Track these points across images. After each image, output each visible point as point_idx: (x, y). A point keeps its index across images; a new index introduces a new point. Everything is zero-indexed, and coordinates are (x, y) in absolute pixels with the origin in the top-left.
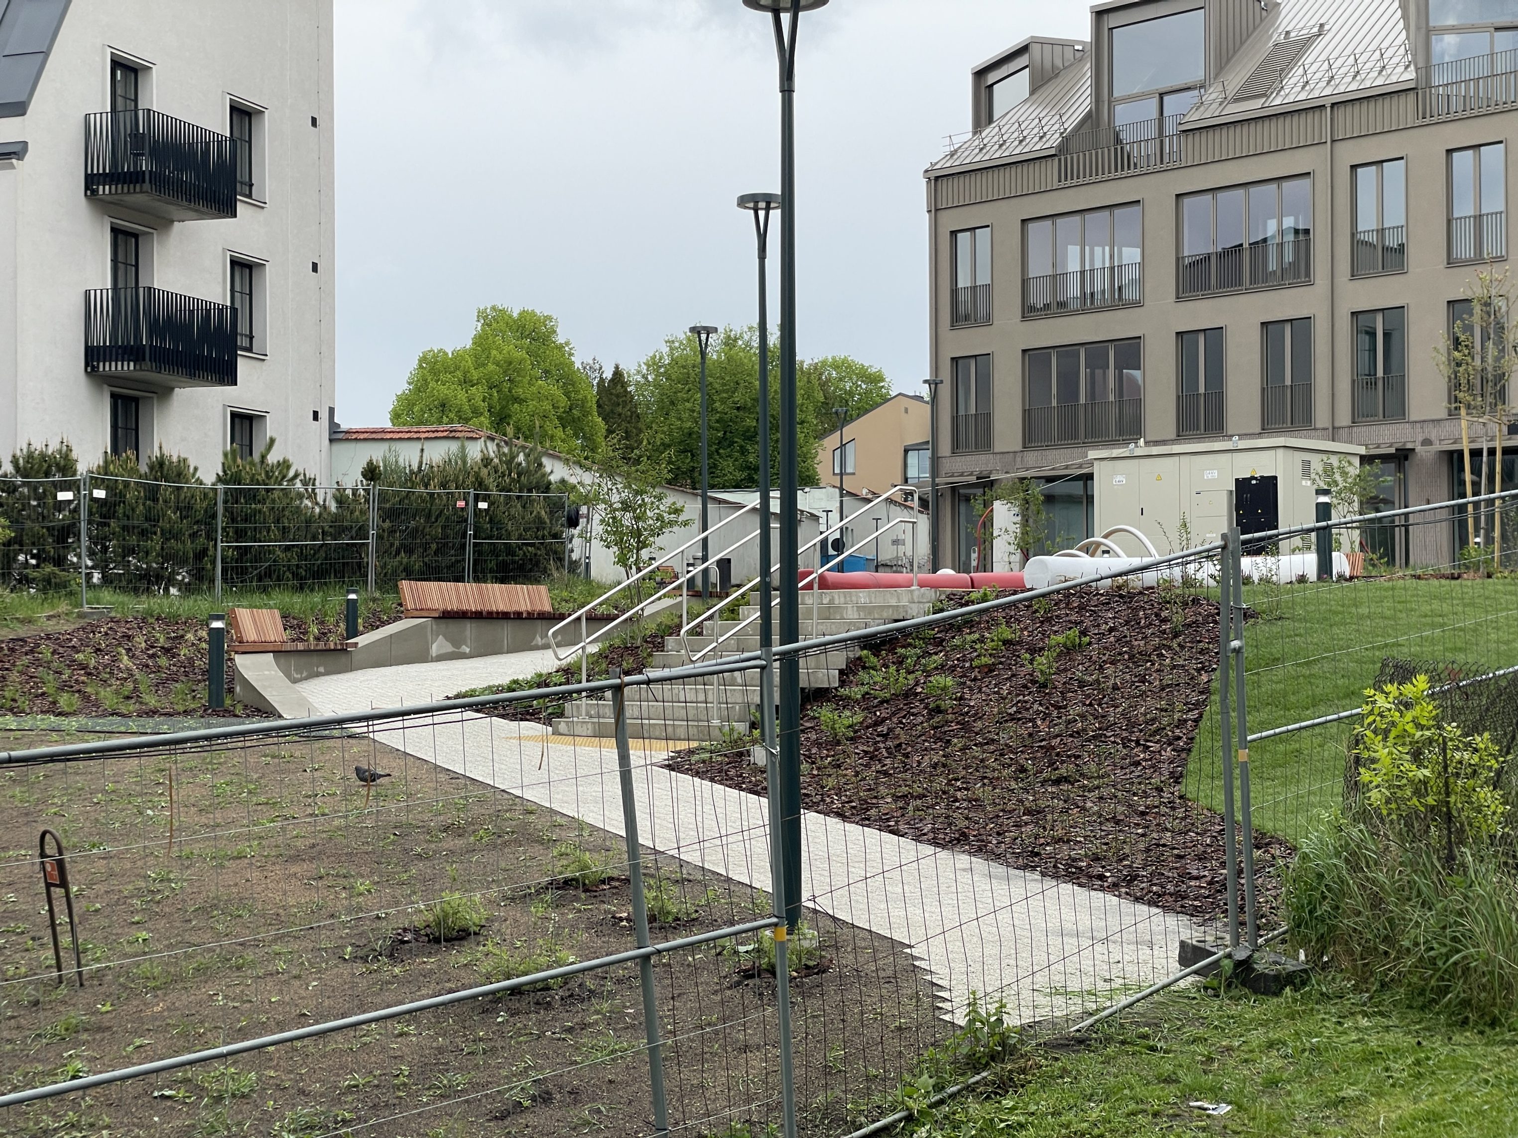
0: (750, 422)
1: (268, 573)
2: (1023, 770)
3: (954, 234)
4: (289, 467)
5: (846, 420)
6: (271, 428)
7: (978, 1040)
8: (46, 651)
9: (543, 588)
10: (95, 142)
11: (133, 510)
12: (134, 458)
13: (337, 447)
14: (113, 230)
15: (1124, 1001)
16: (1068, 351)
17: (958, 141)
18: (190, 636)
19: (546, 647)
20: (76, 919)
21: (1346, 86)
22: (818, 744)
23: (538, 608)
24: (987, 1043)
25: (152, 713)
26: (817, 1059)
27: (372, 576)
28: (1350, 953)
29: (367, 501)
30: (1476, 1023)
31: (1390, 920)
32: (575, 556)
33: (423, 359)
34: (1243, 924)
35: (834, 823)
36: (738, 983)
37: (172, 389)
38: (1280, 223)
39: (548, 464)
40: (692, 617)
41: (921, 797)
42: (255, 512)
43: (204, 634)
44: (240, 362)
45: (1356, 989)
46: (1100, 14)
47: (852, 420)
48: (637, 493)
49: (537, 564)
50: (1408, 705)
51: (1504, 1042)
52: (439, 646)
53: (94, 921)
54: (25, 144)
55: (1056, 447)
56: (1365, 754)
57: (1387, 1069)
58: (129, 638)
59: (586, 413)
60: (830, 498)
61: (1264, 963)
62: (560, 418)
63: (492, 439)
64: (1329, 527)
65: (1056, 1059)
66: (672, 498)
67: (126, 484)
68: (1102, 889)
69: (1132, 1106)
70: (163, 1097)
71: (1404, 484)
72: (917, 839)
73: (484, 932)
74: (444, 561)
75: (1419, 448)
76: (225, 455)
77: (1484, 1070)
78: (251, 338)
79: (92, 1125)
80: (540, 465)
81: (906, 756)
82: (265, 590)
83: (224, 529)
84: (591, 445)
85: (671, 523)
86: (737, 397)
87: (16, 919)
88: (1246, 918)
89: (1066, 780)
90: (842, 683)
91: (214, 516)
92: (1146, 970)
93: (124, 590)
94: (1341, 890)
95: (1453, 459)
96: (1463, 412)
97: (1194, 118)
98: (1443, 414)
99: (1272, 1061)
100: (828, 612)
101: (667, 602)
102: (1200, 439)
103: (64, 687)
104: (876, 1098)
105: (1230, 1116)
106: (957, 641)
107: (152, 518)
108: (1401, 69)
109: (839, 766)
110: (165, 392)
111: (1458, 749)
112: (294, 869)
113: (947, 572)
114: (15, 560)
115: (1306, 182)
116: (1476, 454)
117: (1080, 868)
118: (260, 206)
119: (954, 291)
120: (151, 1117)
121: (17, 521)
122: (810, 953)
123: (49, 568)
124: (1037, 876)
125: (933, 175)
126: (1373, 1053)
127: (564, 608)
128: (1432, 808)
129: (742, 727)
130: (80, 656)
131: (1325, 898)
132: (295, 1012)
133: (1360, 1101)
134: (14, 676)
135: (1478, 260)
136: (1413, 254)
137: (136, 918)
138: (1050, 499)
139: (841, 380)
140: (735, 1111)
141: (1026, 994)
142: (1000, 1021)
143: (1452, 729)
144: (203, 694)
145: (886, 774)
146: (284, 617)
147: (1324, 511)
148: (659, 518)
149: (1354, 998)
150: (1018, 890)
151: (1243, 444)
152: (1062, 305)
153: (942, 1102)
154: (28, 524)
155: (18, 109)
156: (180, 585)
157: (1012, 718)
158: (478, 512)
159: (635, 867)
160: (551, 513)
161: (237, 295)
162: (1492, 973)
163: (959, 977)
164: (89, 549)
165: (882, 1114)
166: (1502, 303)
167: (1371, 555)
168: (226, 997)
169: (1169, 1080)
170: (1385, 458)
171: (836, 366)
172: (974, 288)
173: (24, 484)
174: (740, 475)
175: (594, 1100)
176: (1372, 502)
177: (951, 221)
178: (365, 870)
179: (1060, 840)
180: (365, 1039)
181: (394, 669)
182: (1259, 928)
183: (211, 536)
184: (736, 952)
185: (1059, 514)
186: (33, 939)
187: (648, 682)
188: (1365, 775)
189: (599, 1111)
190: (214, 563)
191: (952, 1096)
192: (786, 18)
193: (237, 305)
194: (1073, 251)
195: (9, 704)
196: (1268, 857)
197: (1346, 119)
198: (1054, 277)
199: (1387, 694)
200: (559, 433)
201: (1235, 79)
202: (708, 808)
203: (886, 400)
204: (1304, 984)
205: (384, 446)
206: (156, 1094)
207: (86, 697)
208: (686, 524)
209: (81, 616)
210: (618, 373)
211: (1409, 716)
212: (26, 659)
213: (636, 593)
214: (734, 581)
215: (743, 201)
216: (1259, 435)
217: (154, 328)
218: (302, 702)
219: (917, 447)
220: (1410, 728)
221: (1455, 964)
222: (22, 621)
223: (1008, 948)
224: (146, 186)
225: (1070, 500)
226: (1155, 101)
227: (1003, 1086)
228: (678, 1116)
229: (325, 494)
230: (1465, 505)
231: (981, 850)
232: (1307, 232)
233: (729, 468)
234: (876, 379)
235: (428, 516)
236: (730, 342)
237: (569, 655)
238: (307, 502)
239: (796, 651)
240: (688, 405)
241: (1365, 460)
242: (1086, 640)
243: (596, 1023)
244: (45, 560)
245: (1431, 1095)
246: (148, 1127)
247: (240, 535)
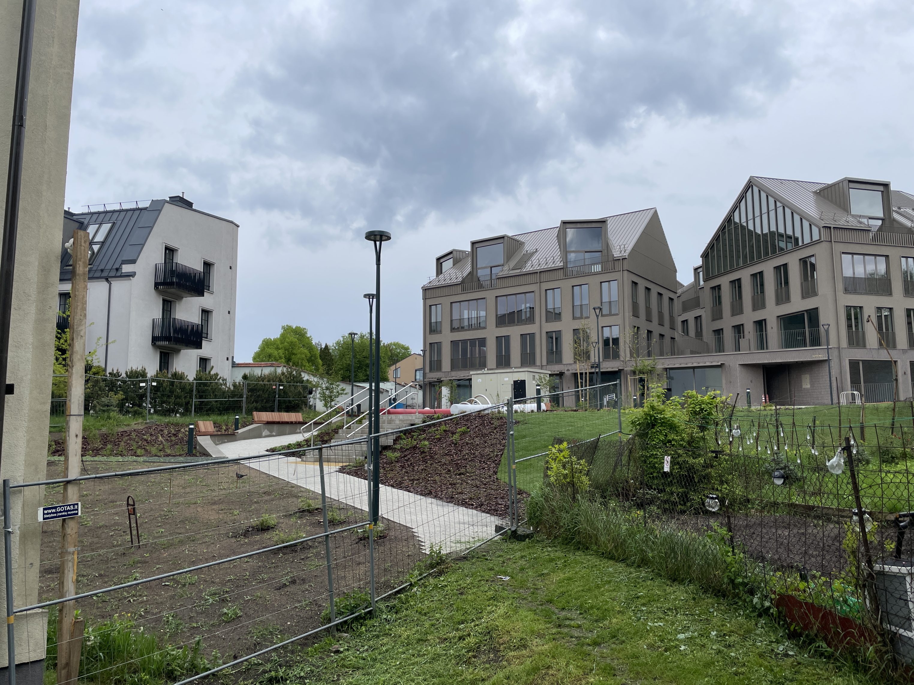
0: (368, 361)
1: (210, 409)
2: (449, 471)
3: (430, 306)
4: (218, 375)
5: (398, 361)
6: (212, 363)
7: (433, 558)
8: (133, 435)
9: (300, 414)
10: (158, 274)
11: (165, 389)
12: (166, 372)
13: (234, 369)
14: (163, 300)
15: (478, 544)
16: (464, 342)
17: (432, 279)
18: (182, 430)
19: (300, 433)
20: (139, 525)
21: (543, 267)
22: (386, 463)
23: (298, 420)
24: (436, 559)
25: (168, 455)
26: (382, 567)
27: (244, 410)
28: (545, 527)
29: (243, 386)
30: (582, 549)
31: (557, 517)
32: (311, 404)
33: (264, 341)
34: (514, 519)
35: (389, 489)
36: (358, 542)
37: (180, 350)
38: (526, 305)
39: (303, 374)
40: (347, 423)
41: (418, 480)
42: (206, 390)
43: (187, 429)
44: (203, 342)
45: (547, 539)
46: (473, 243)
47: (399, 361)
48: (331, 384)
49: (299, 406)
50: (561, 451)
51: (590, 555)
52: (265, 432)
53: (145, 526)
54: (135, 273)
55: (461, 370)
56: (549, 466)
57: (556, 564)
58: (162, 431)
59: (316, 358)
60: (392, 385)
61: (521, 531)
62: (307, 360)
63: (285, 366)
64: (540, 397)
65: (457, 564)
66: (342, 385)
67: (164, 381)
68: (472, 509)
69: (480, 578)
70: (165, 585)
71: (562, 383)
72: (417, 493)
73: (276, 527)
74: (268, 405)
75: (566, 372)
76: (197, 371)
77: (584, 563)
78: (207, 334)
79: (140, 595)
80: (301, 375)
81: (414, 467)
82: (208, 415)
83: (195, 395)
84: (317, 369)
85: (341, 394)
86: (364, 354)
87: (118, 525)
88: (515, 517)
89: (463, 474)
90: (394, 444)
91: (192, 391)
92: (485, 535)
93: (161, 415)
94: (543, 508)
95: (575, 375)
96: (577, 362)
97: (501, 274)
98: (573, 362)
99: (522, 562)
100: (390, 422)
101: (340, 418)
102: (503, 368)
103: (139, 447)
104: (401, 579)
105: (509, 580)
106: (430, 430)
107: (171, 392)
108: (559, 262)
109: (392, 470)
110: (178, 351)
111: (575, 464)
112: (214, 507)
113: (427, 409)
114: (125, 405)
115: (533, 294)
116: (581, 374)
117: (466, 502)
118: (212, 293)
119: (431, 323)
120: (161, 591)
121: (126, 393)
122: (381, 532)
123: (136, 408)
124: (452, 505)
125: (424, 288)
126: (552, 559)
127: (307, 420)
128: (569, 482)
129: (362, 458)
130: (145, 437)
131: (538, 510)
132: (212, 555)
133: (548, 574)
134: (122, 443)
135: (581, 318)
136: (563, 315)
137: (160, 524)
138: (459, 386)
139: (396, 349)
140: (356, 585)
141: (448, 543)
142: (440, 552)
143: (574, 458)
144: (186, 448)
145: (407, 472)
146: (214, 423)
147: (538, 391)
148: (338, 392)
149: (547, 542)
150: (446, 509)
151: (515, 370)
152: (463, 328)
153: (421, 579)
154: (130, 394)
155: (133, 262)
156: (180, 413)
157: (446, 455)
158: (280, 390)
159: (324, 506)
160: (304, 390)
161: (203, 321)
162: (586, 533)
163: (427, 538)
164: (150, 401)
165: (403, 584)
166: (588, 331)
167: (552, 404)
168: (188, 551)
169: (491, 569)
170: (556, 375)
171: (395, 344)
172: (436, 322)
173: (129, 381)
174: (364, 378)
175: (309, 582)
176: (553, 388)
177: (429, 302)
178: (237, 507)
179: (460, 493)
180: (235, 564)
181: (250, 440)
182: (519, 520)
183: (191, 397)
184: (357, 532)
185: (462, 391)
186: (124, 532)
187: (330, 447)
188: (549, 473)
189: (311, 586)
190: (192, 406)
191: (425, 577)
192: (378, 243)
193: (203, 324)
194: (466, 312)
195: (120, 453)
196: (522, 497)
197: (544, 277)
198: (460, 319)
199: (555, 448)
200: (307, 364)
201: (512, 264)
202: (348, 485)
203: (410, 355)
204: (532, 537)
205: (250, 368)
206: (163, 584)
207: (146, 450)
208: (346, 394)
209: (146, 423)
210: (326, 346)
211: (562, 454)
212: (127, 438)
213: (330, 416)
214: (362, 411)
215: (365, 296)
216: (520, 368)
217: (175, 331)
218: (220, 452)
219: (419, 370)
220: (562, 458)
221: (576, 530)
222: (126, 425)
223: (443, 529)
224: (175, 286)
225: (465, 386)
226: (489, 269)
227: (441, 573)
228: (337, 586)
229: (229, 384)
230: (578, 391)
231: (436, 497)
232: (533, 308)
233: (361, 375)
234: (407, 349)
235: (263, 391)
236: (362, 337)
237: (307, 435)
238: (224, 387)
239: (378, 436)
240: (348, 356)
241: (551, 375)
242: (469, 430)
243: (311, 556)
244: (135, 405)
245: (569, 572)
246: (160, 596)
247: (201, 397)
